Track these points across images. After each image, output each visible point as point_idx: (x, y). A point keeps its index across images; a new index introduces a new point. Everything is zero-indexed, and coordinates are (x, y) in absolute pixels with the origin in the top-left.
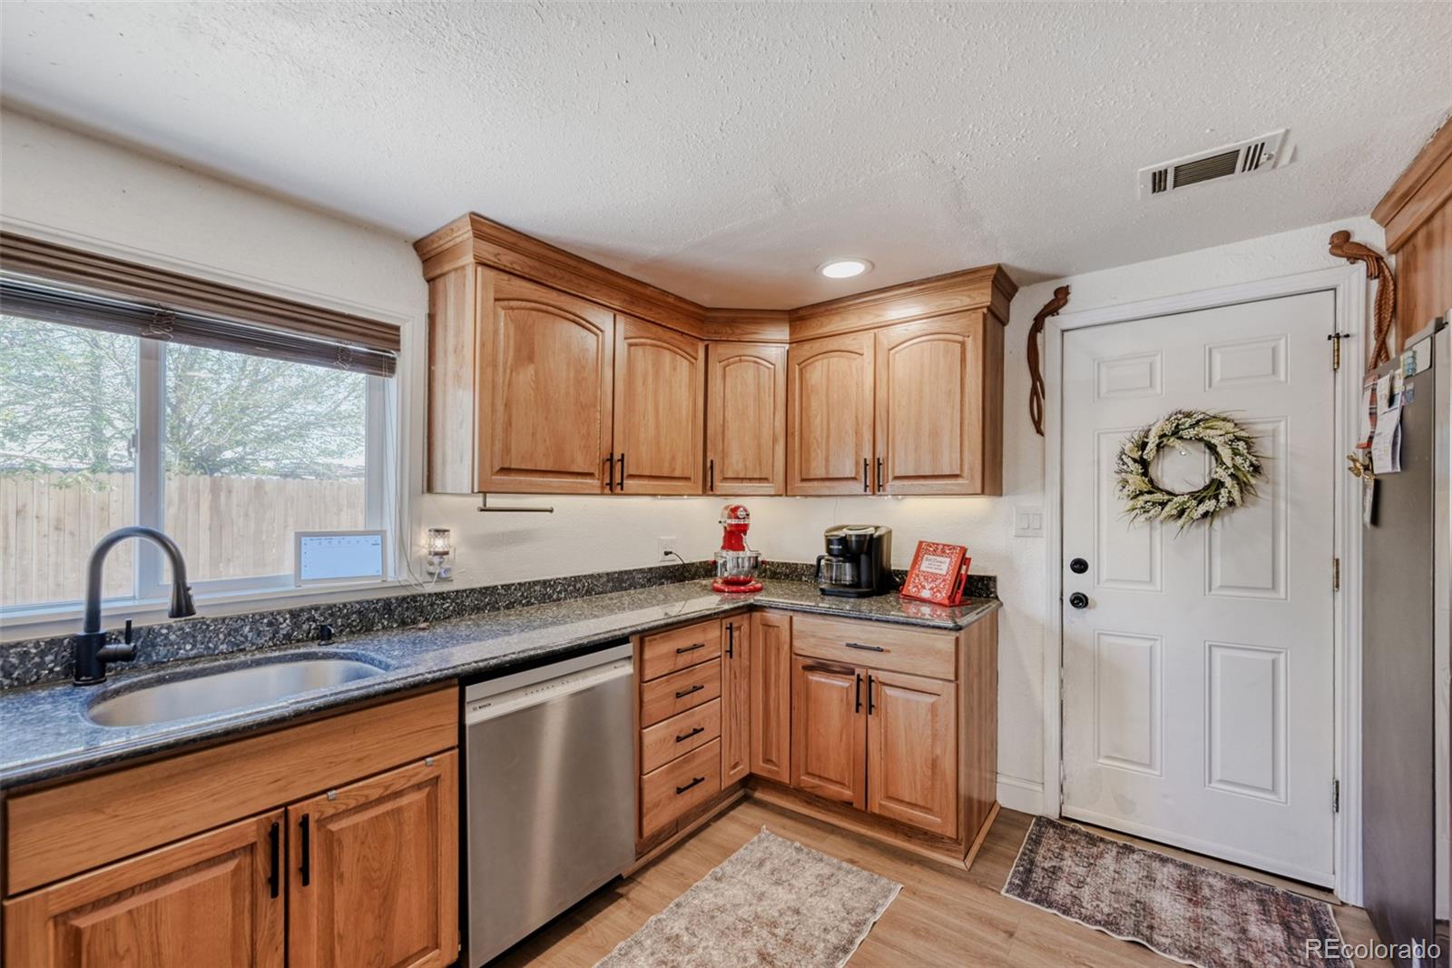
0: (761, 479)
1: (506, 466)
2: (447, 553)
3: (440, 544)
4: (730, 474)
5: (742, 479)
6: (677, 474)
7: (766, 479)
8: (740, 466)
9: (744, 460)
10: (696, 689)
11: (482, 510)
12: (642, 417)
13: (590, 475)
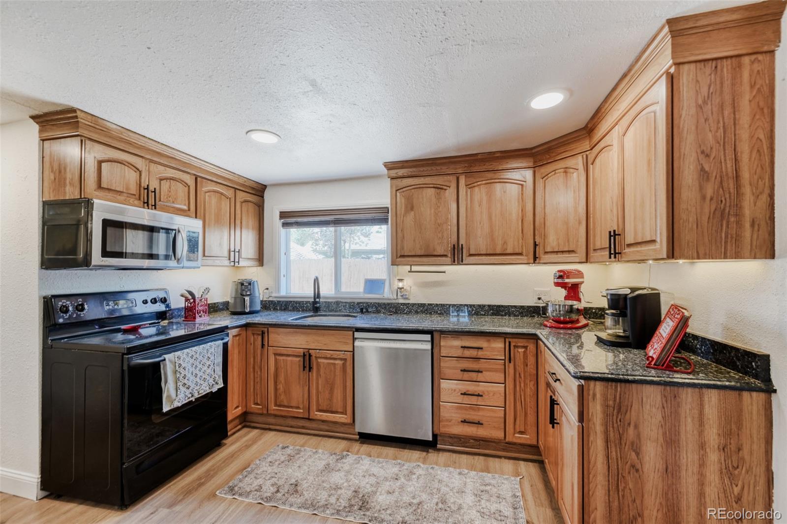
0: (569, 252)
1: (403, 254)
2: (403, 288)
3: (400, 285)
4: (549, 249)
5: (557, 252)
6: (509, 251)
7: (573, 251)
8: (555, 243)
9: (558, 239)
10: (479, 371)
11: (409, 272)
12: (479, 223)
13: (445, 256)
